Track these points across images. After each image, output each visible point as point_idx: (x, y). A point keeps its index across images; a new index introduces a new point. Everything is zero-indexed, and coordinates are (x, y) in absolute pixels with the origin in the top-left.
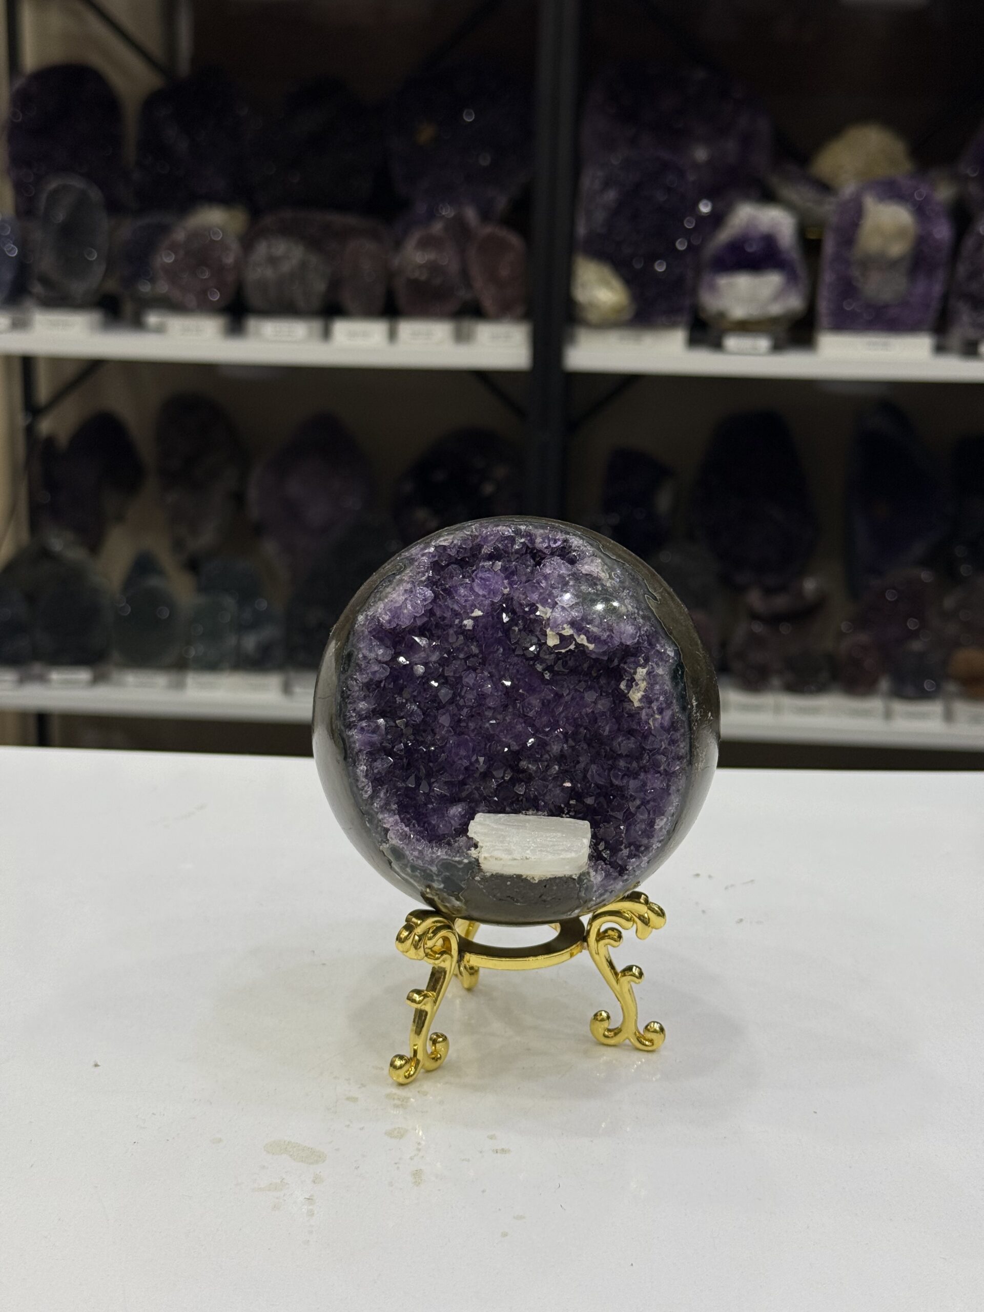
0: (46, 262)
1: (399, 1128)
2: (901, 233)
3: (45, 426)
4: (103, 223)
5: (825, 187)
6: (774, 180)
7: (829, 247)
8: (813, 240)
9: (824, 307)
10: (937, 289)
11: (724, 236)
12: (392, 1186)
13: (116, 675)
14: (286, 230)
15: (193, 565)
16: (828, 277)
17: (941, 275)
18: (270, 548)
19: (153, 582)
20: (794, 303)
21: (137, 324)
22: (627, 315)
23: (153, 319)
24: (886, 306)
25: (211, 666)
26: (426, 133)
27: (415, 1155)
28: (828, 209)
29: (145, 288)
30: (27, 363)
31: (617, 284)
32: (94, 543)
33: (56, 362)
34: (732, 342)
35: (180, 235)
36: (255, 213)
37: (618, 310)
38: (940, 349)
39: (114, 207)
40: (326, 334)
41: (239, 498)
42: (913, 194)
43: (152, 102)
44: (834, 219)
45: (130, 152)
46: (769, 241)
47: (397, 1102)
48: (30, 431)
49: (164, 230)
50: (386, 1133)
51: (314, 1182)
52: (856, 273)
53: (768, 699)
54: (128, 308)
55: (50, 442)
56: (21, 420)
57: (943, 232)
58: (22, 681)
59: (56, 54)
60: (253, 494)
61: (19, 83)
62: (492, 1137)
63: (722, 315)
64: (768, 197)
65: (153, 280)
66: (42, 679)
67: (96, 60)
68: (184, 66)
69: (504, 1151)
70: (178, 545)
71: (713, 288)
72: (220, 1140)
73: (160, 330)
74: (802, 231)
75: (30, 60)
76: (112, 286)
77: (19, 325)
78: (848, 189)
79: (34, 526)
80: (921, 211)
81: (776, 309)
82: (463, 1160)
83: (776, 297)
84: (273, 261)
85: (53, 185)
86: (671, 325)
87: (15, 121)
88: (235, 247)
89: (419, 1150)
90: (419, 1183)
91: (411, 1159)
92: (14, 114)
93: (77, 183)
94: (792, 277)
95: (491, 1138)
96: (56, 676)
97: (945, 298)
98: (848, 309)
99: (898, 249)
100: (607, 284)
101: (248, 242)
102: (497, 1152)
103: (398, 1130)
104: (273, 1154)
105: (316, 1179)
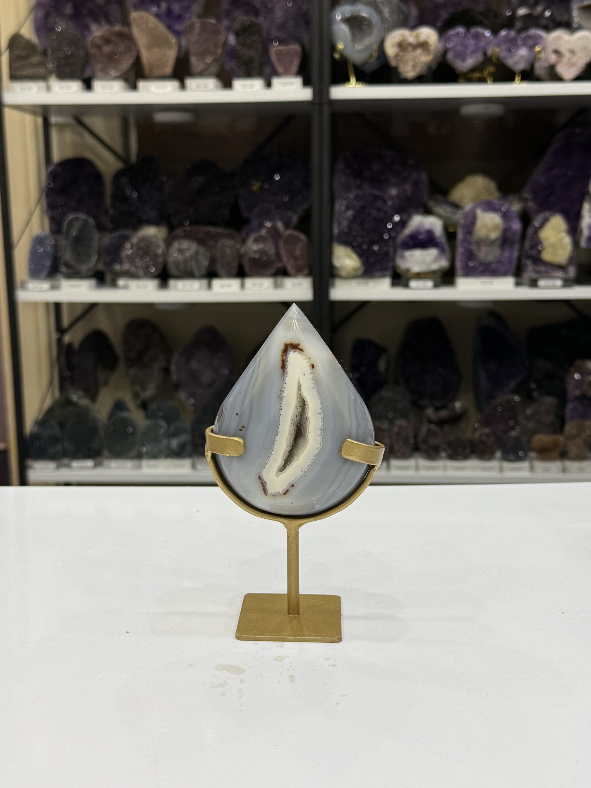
0: (67, 255)
2: (496, 227)
3: (67, 338)
4: (96, 235)
5: (456, 206)
6: (431, 204)
7: (460, 235)
8: (451, 233)
9: (459, 264)
10: (515, 254)
11: (407, 231)
12: (279, 683)
13: (106, 462)
14: (188, 236)
15: (144, 406)
16: (460, 250)
17: (517, 247)
18: (182, 395)
19: (125, 414)
20: (444, 263)
21: (114, 285)
22: (360, 272)
23: (121, 282)
24: (490, 264)
25: (155, 456)
26: (256, 186)
28: (458, 217)
29: (117, 267)
30: (58, 306)
31: (354, 256)
32: (93, 397)
33: (72, 305)
34: (413, 284)
35: (135, 240)
36: (171, 228)
37: (356, 270)
38: (518, 284)
39: (100, 228)
40: (210, 286)
41: (166, 371)
42: (501, 208)
43: (118, 175)
44: (462, 221)
45: (108, 201)
46: (430, 233)
48: (59, 341)
49: (126, 238)
50: (274, 659)
52: (474, 247)
53: (440, 463)
54: (108, 277)
55: (70, 346)
56: (55, 336)
57: (517, 226)
58: (58, 467)
59: (69, 154)
60: (173, 368)
61: (51, 168)
62: (327, 659)
63: (408, 270)
64: (428, 212)
65: (121, 262)
66: (68, 466)
67: (89, 155)
68: (133, 157)
69: (334, 665)
70: (136, 395)
71: (403, 257)
73: (126, 287)
74: (446, 228)
75: (56, 156)
76: (100, 267)
77: (54, 288)
78: (468, 207)
79: (62, 389)
80: (505, 216)
81: (435, 267)
82: (314, 670)
83: (435, 260)
84: (181, 251)
85: (70, 217)
86: (383, 276)
87: (50, 187)
88: (162, 245)
89: (291, 666)
90: (293, 681)
92: (49, 184)
93: (82, 216)
94: (442, 250)
96: (75, 464)
97: (519, 259)
98: (471, 265)
99: (494, 235)
100: (350, 257)
101: (168, 243)
102: (330, 666)
103: (280, 657)
104: (219, 670)
105: (242, 681)
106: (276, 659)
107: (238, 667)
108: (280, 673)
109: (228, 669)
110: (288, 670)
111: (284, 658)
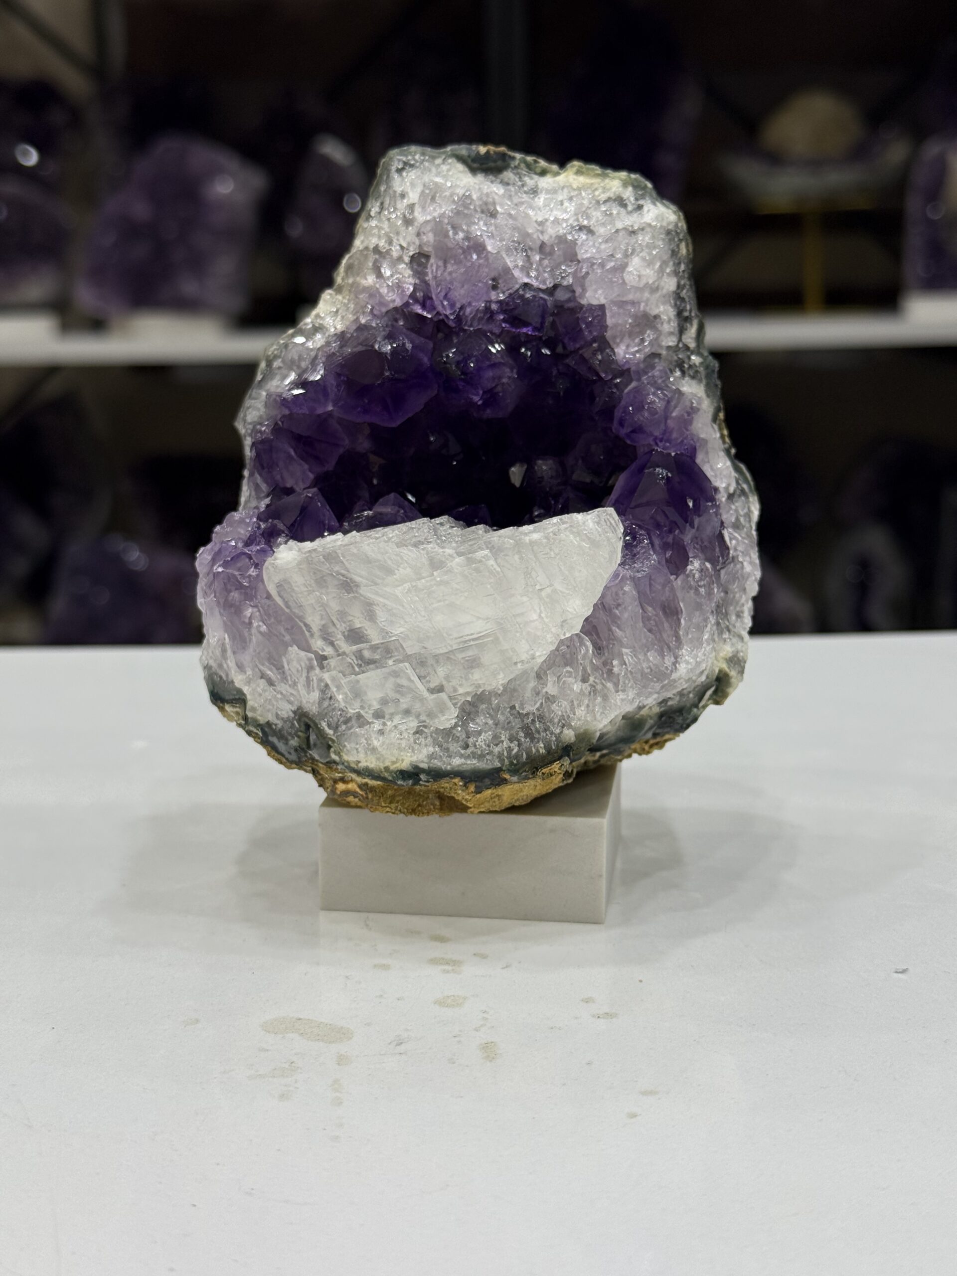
1: (454, 996)
12: (454, 1063)
27: (482, 1026)
47: (446, 967)
50: (435, 1003)
51: (339, 1064)
69: (608, 1015)
82: (552, 1028)
89: (486, 1019)
90: (493, 1058)
95: (587, 1002)
102: (599, 1017)
103: (452, 998)
104: (276, 1033)
105: (342, 1060)
106: (441, 1003)
107: (330, 1025)
108: (455, 1037)
109: (301, 1032)
110: (477, 1030)
111: (465, 998)
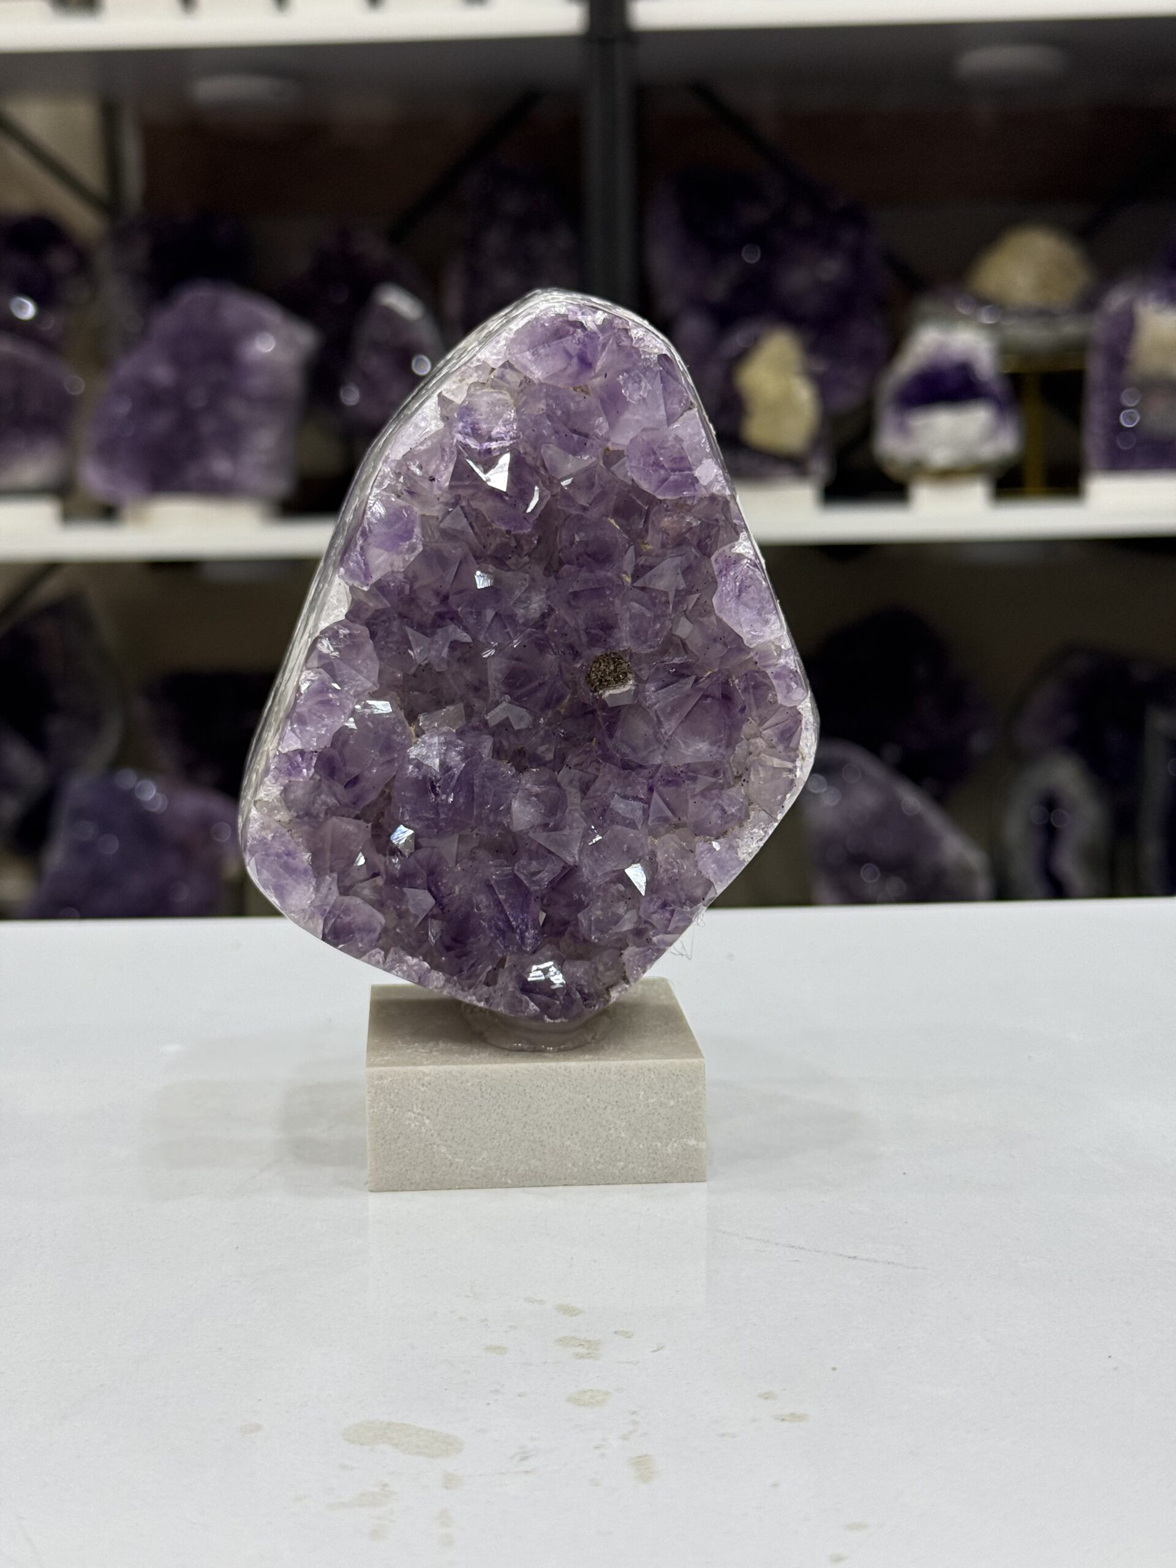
1: (592, 1390)
12: (597, 1485)
27: (631, 1432)
47: (581, 1350)
50: (568, 1400)
51: (446, 1487)
62: (767, 1396)
69: (794, 1417)
72: (258, 1428)
82: (723, 1435)
89: (634, 1423)
90: (648, 1478)
91: (625, 1438)
95: (766, 1398)
102: (783, 1420)
103: (590, 1393)
104: (362, 1444)
105: (450, 1482)
106: (576, 1400)
107: (433, 1432)
108: (597, 1448)
109: (397, 1441)
111: (607, 1393)
